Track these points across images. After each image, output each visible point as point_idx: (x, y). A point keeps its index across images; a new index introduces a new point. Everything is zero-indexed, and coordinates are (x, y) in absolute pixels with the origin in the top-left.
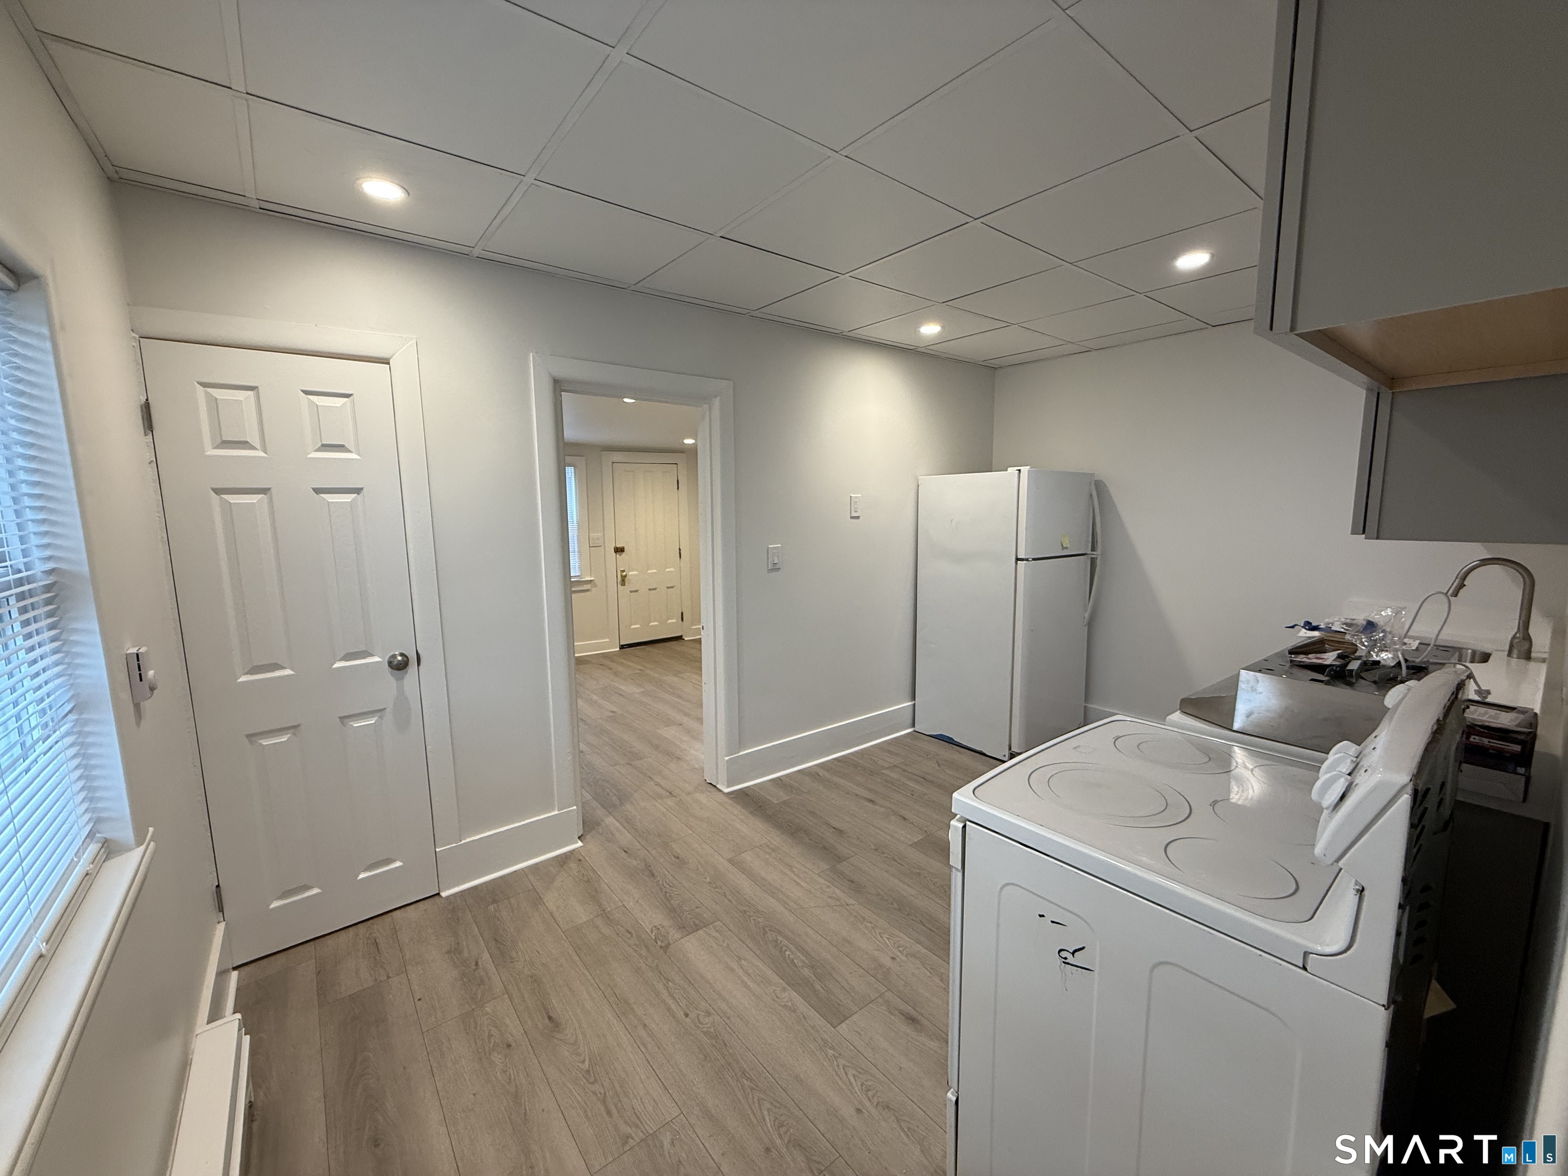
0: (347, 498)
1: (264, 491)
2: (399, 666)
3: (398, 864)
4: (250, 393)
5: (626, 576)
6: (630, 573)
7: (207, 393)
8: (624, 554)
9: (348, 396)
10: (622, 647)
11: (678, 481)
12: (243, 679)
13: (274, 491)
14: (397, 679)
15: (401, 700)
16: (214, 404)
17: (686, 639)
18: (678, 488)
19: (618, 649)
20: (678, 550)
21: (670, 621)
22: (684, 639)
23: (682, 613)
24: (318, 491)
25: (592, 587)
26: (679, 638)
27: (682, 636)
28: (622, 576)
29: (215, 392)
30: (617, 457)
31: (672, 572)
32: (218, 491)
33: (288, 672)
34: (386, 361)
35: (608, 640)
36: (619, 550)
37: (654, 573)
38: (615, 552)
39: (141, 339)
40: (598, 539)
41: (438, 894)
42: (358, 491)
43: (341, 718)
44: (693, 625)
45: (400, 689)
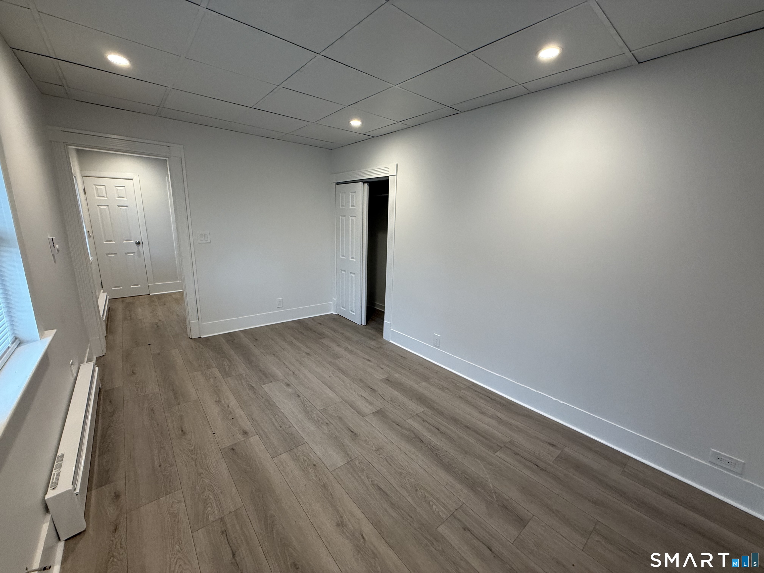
0: (125, 208)
1: (107, 206)
2: (138, 243)
3: (139, 286)
4: (104, 186)
7: (96, 187)
9: (124, 187)
12: (105, 243)
13: (109, 206)
14: (137, 246)
15: (139, 250)
16: (97, 188)
24: (118, 206)
29: (97, 186)
32: (98, 206)
33: (114, 242)
34: (132, 179)
39: (83, 177)
41: (149, 294)
42: (127, 206)
43: (125, 253)
45: (138, 249)
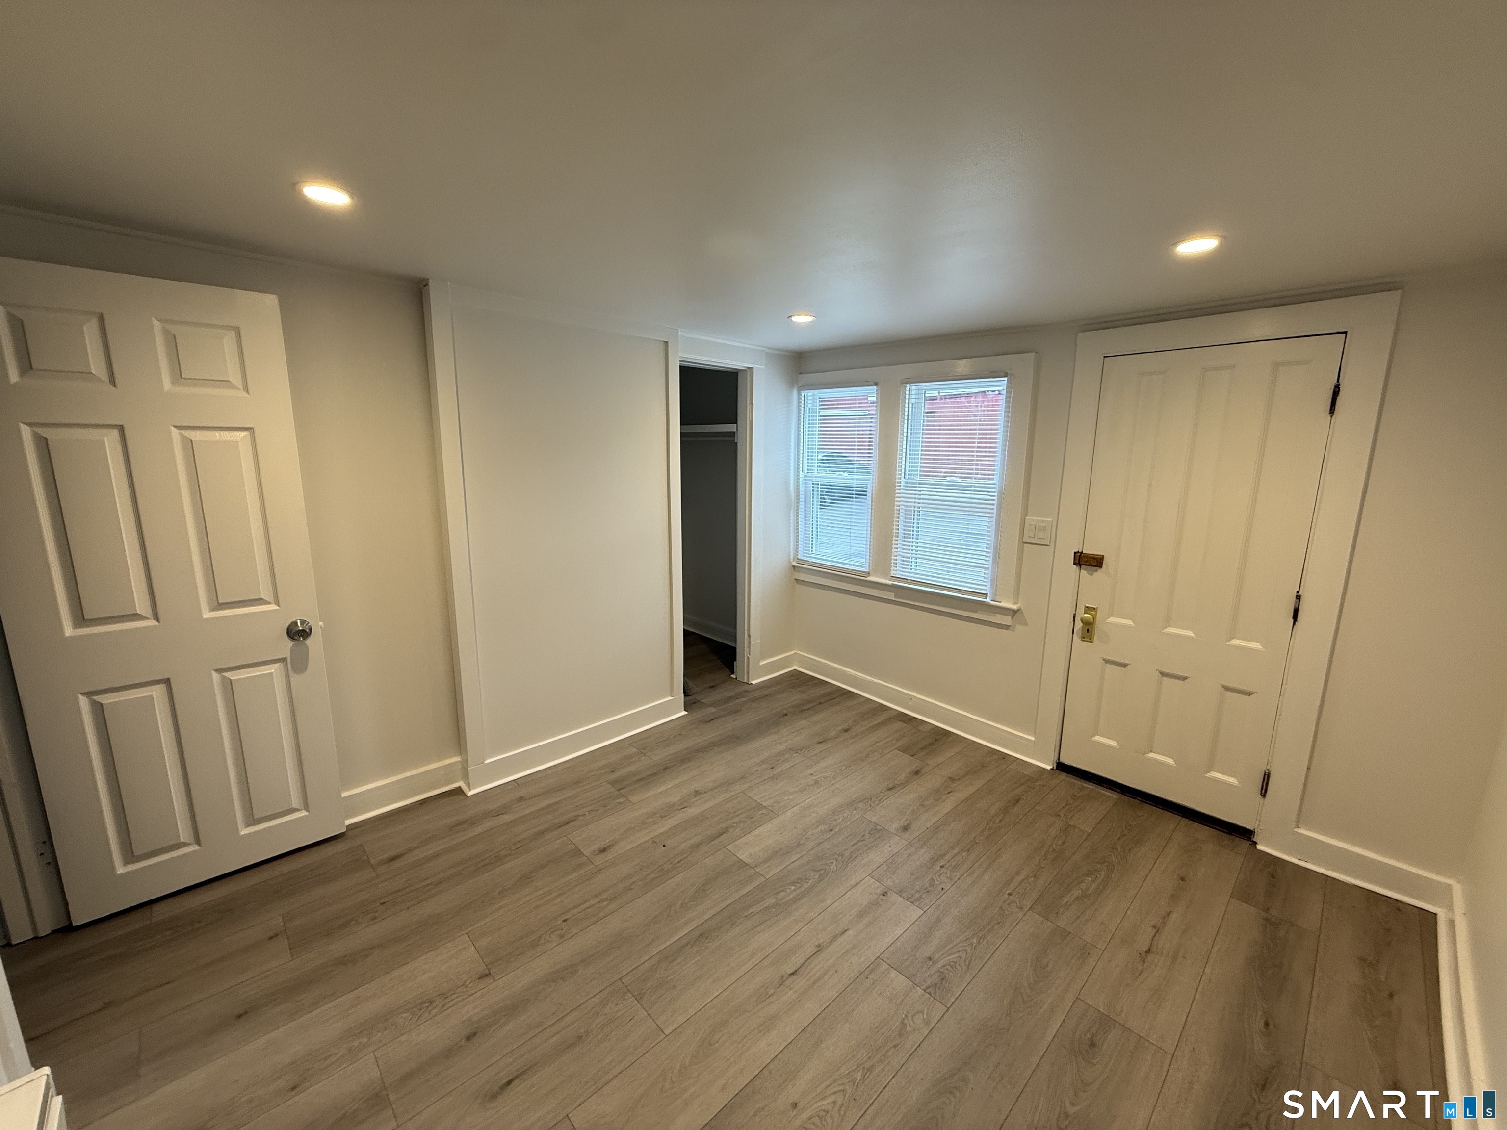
6: (1114, 620)
8: (1100, 575)
10: (1062, 768)
17: (1261, 847)
19: (1049, 768)
20: (1294, 603)
22: (1254, 841)
23: (1267, 775)
25: (1014, 621)
27: (1249, 832)
28: (1086, 619)
36: (1088, 561)
37: (1186, 637)
38: (1077, 562)
40: (1042, 529)
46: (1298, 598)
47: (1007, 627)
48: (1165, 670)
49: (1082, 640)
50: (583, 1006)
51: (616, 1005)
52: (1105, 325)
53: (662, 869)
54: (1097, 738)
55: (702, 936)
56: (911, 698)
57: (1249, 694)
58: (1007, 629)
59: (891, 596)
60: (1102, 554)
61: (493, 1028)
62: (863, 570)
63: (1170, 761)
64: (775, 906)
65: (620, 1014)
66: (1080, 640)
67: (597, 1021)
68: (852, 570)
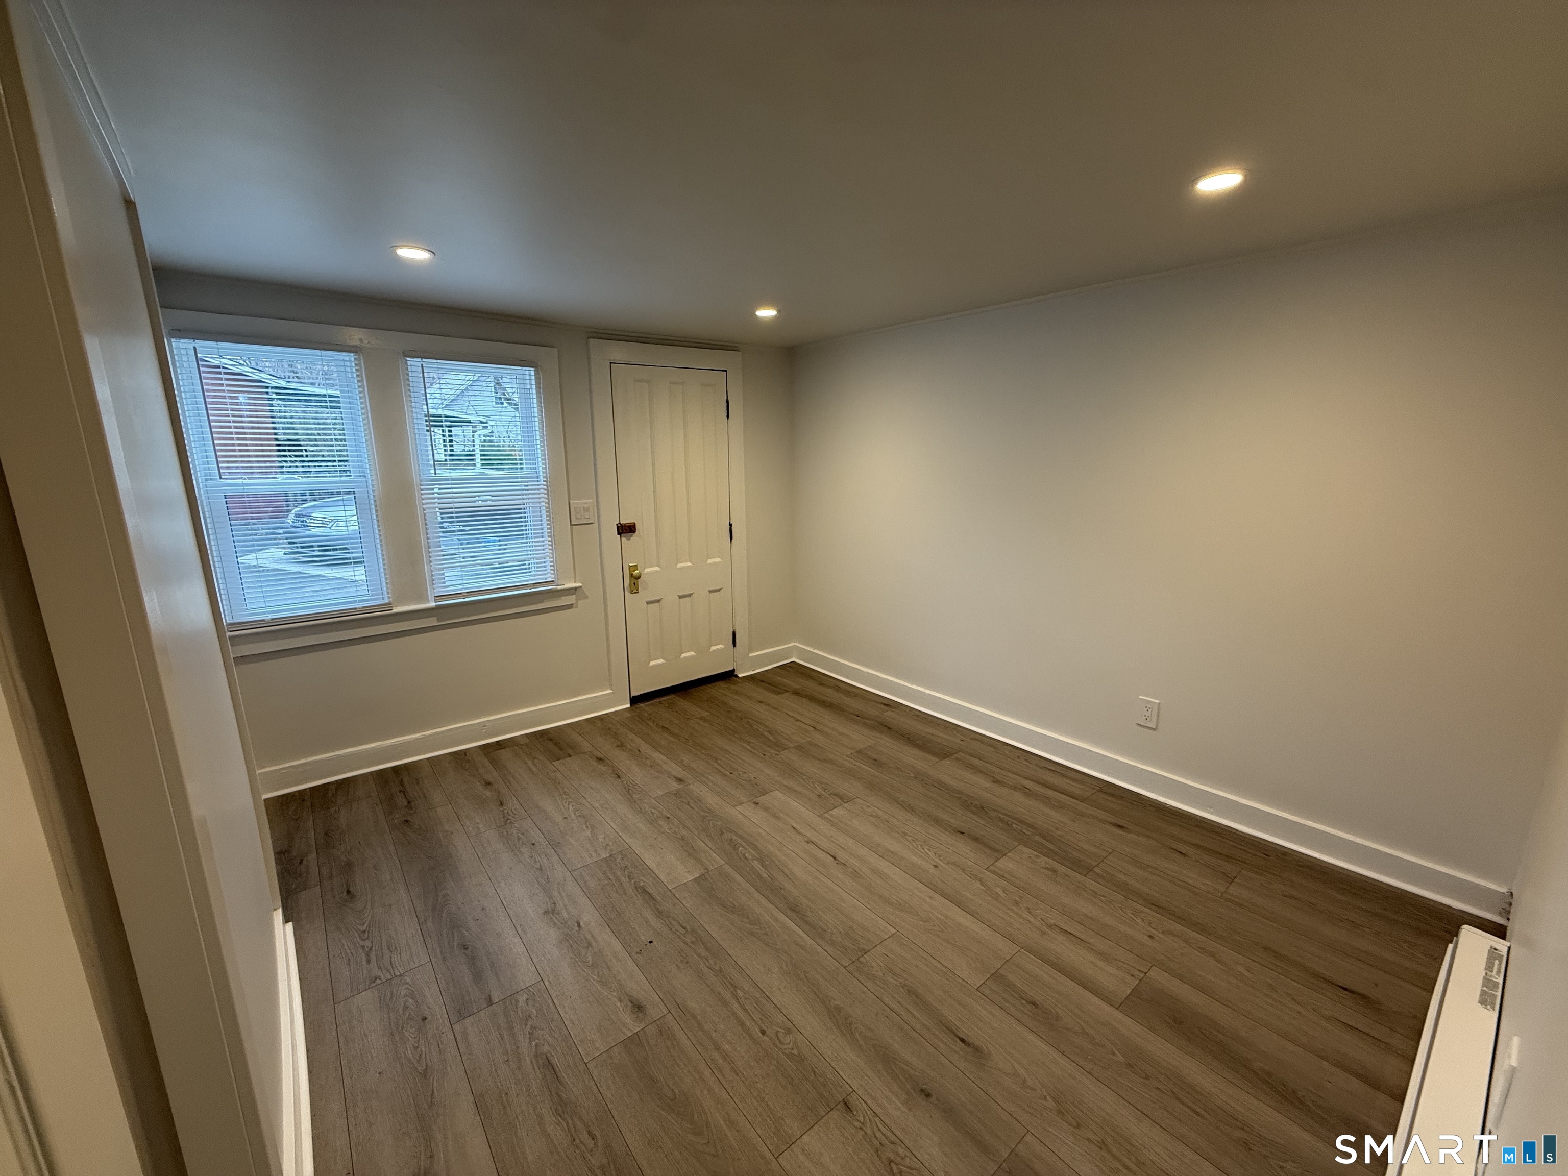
5: (638, 578)
6: (647, 570)
8: (635, 537)
10: (634, 700)
11: (727, 402)
17: (740, 676)
18: (728, 417)
19: (628, 706)
20: (729, 527)
21: (713, 648)
22: (736, 676)
23: (734, 634)
25: (577, 600)
26: (729, 676)
27: (734, 670)
28: (631, 575)
30: (618, 351)
31: (715, 564)
35: (609, 691)
36: (626, 530)
37: (687, 567)
38: (619, 533)
40: (586, 510)
44: (751, 651)
46: (731, 525)
47: (570, 606)
48: (681, 594)
49: (632, 593)
50: (876, 994)
51: (873, 967)
52: (606, 336)
53: (693, 942)
54: (652, 663)
55: (794, 909)
56: (484, 725)
57: (719, 590)
58: (571, 608)
59: (433, 622)
60: (632, 522)
61: (912, 1072)
62: (382, 602)
63: (692, 653)
64: (761, 861)
65: (882, 965)
66: (630, 594)
67: (891, 980)
68: (363, 607)
